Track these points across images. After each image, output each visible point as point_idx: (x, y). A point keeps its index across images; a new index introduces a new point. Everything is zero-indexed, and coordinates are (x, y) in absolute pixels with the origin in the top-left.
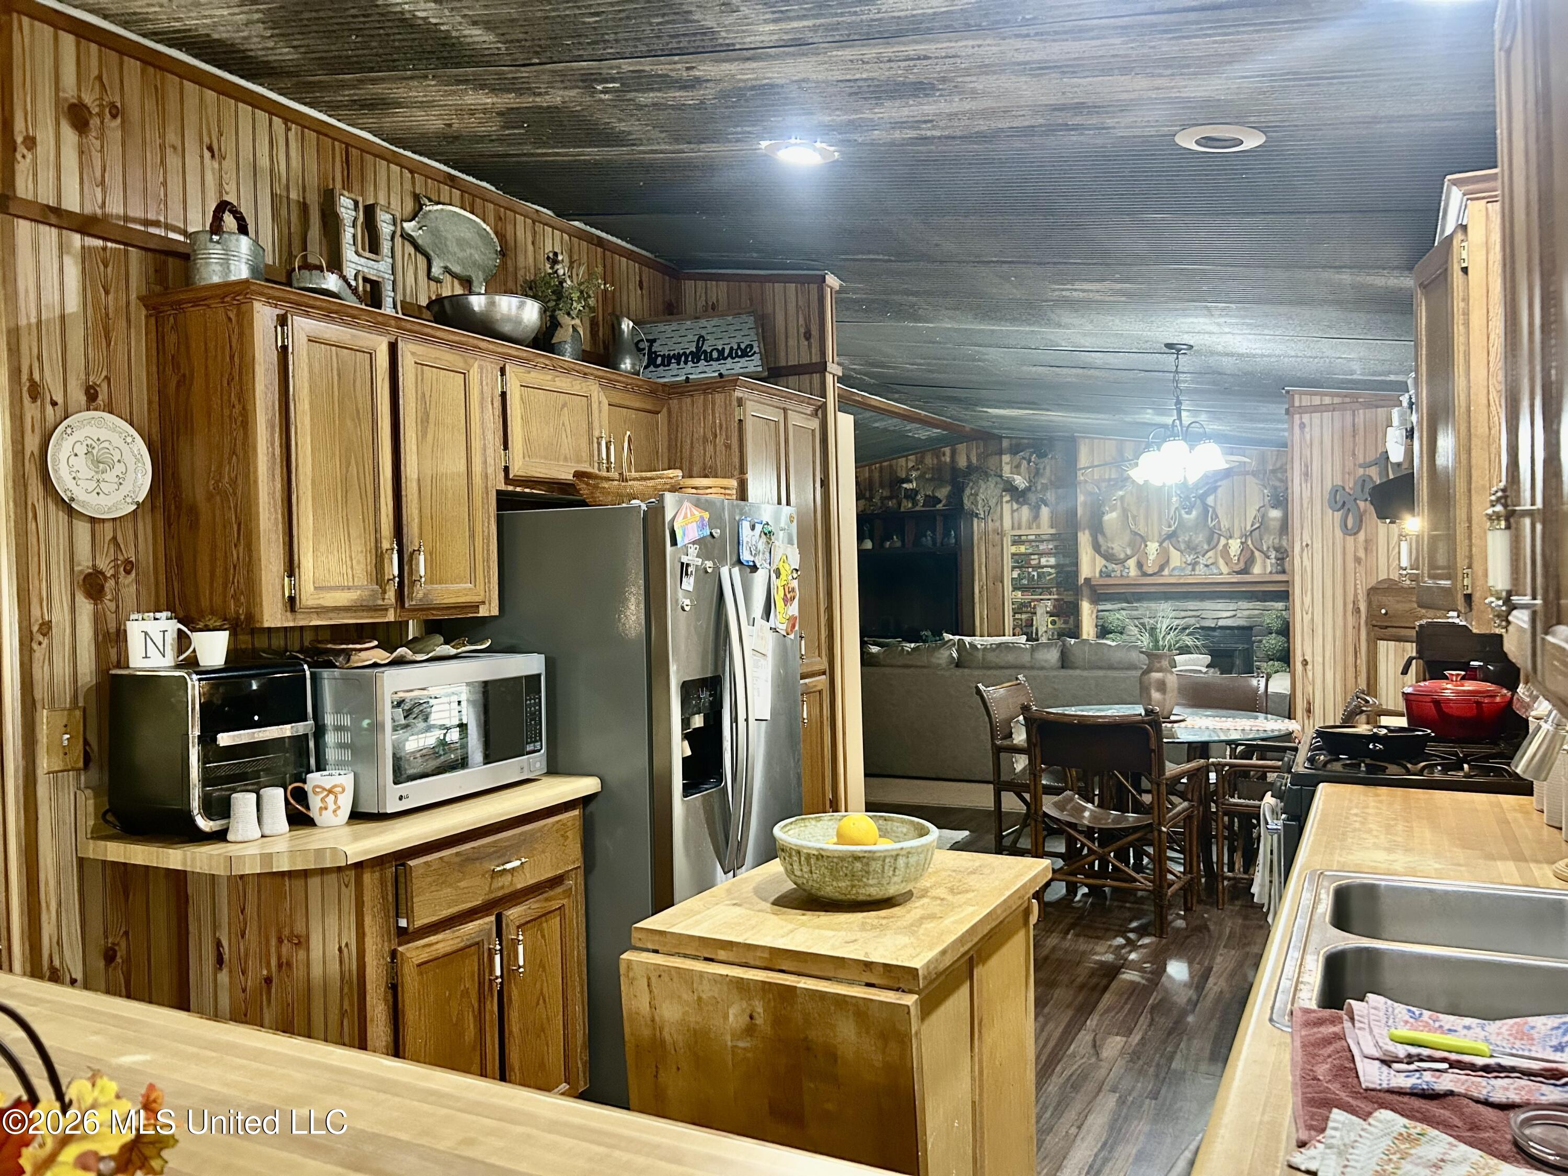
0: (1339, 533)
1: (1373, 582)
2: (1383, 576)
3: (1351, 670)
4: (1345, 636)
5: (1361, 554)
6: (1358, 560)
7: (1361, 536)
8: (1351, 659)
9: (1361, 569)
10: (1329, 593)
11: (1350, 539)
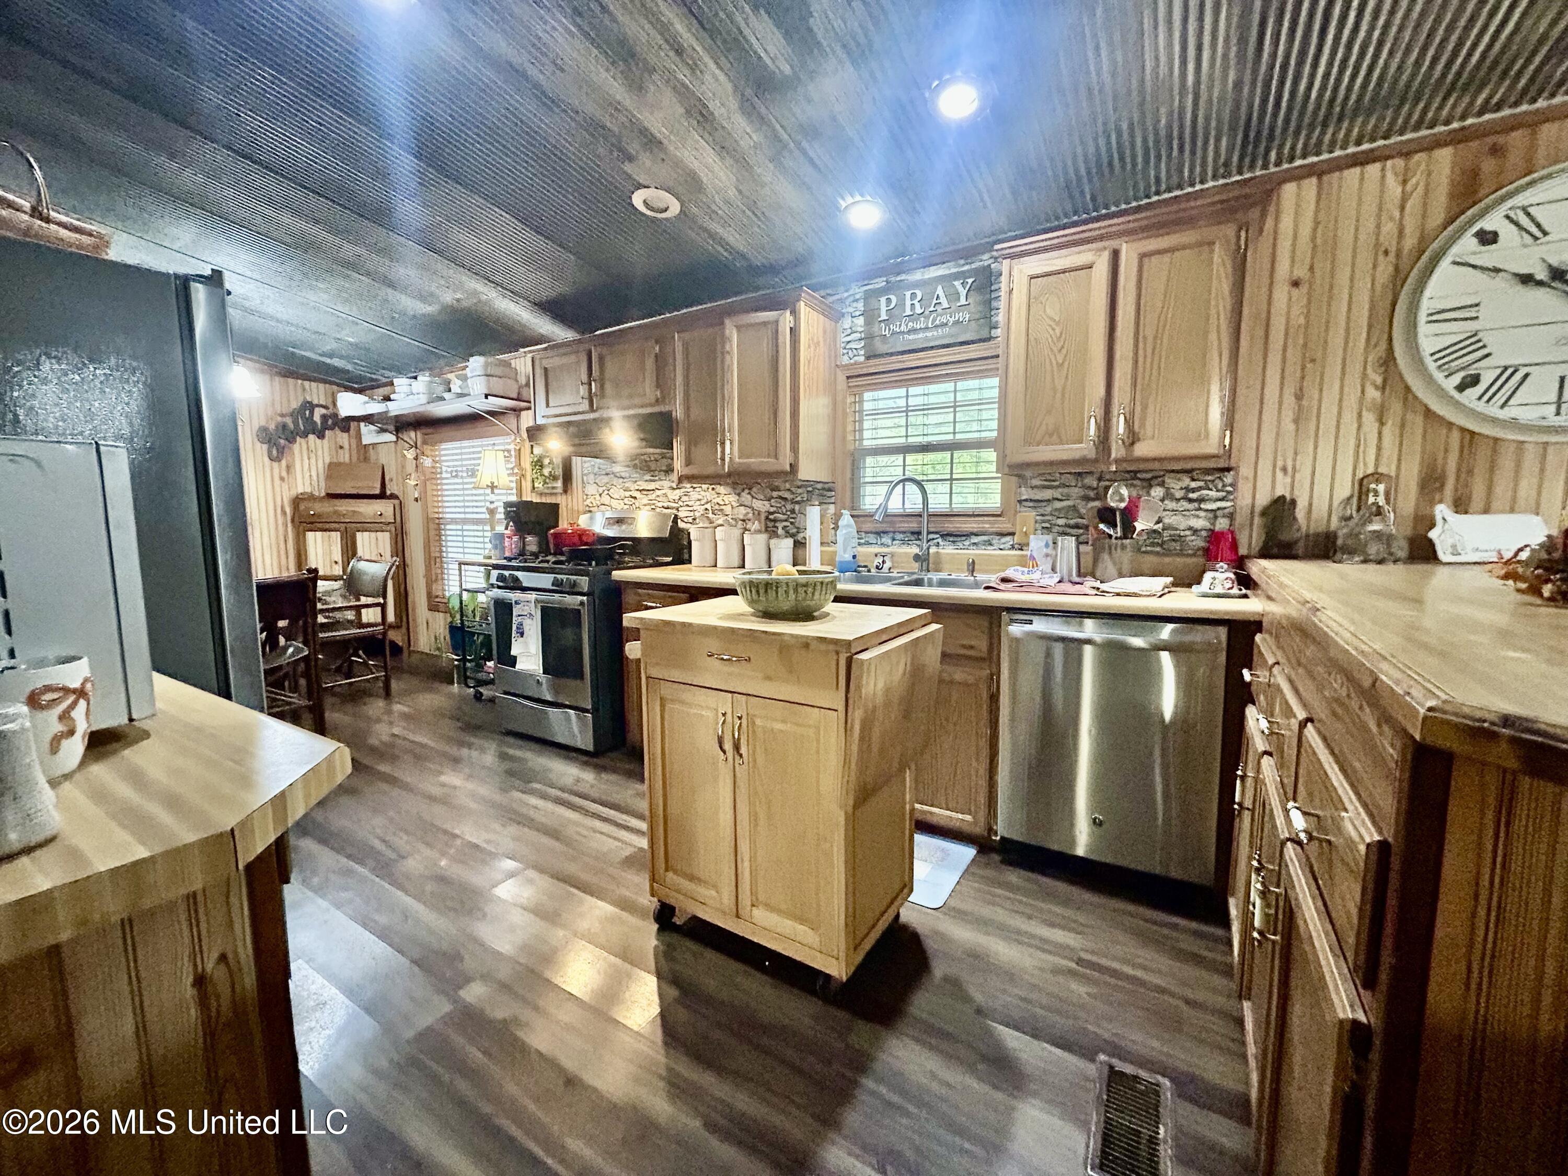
0: (266, 459)
1: (294, 493)
2: (300, 490)
3: (283, 552)
4: (277, 528)
5: (284, 474)
6: (282, 479)
7: (284, 462)
8: (282, 546)
9: (285, 486)
10: (262, 500)
11: (275, 465)
